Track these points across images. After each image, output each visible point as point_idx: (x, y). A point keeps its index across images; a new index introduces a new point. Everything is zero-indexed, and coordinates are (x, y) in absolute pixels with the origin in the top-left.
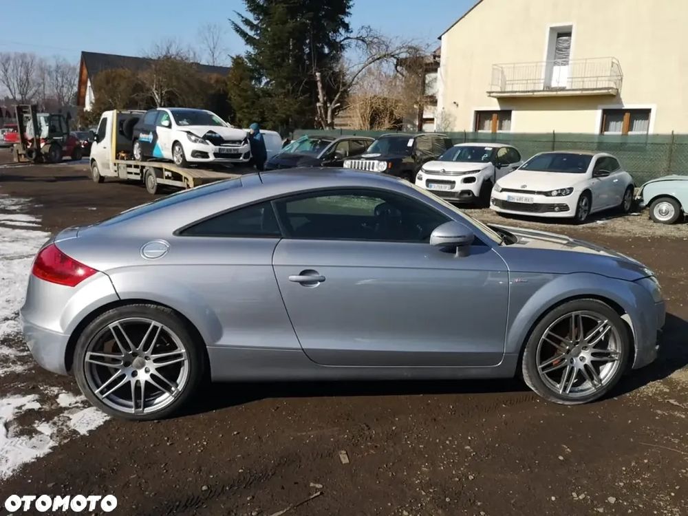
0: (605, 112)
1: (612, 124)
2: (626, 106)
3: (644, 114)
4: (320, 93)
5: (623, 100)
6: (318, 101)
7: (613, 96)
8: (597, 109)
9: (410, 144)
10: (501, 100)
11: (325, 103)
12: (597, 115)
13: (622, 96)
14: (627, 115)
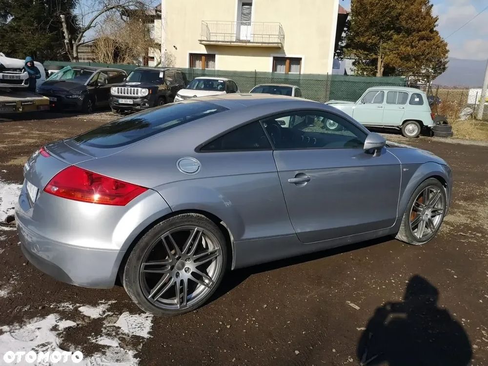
0: (275, 59)
1: (279, 67)
2: (288, 56)
3: (297, 61)
4: (66, 32)
5: (285, 51)
6: (64, 38)
7: (279, 48)
8: (270, 57)
9: (161, 76)
10: (207, 46)
11: (70, 40)
12: (270, 60)
13: (285, 49)
14: (288, 61)
